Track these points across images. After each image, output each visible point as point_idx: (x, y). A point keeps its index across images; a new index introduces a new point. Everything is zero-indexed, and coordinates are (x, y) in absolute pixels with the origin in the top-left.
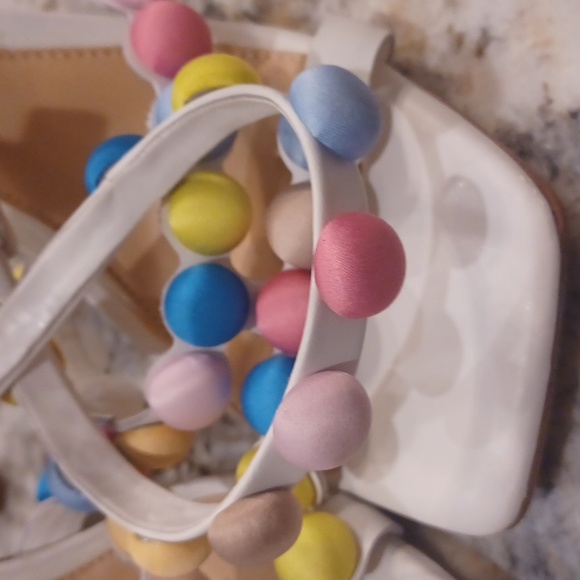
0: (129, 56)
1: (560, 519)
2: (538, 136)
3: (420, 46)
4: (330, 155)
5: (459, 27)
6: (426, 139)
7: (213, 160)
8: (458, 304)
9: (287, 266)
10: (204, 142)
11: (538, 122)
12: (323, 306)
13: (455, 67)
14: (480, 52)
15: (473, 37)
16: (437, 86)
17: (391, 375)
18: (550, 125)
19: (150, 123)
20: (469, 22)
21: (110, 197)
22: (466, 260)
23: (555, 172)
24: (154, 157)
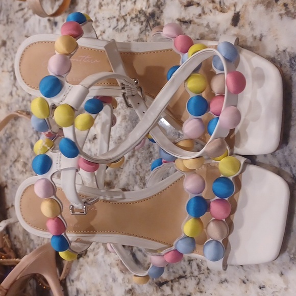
0: (174, 49)
1: (290, 150)
2: (276, 58)
3: (245, 41)
4: (227, 60)
5: (255, 35)
6: (248, 60)
7: (196, 71)
8: (260, 97)
9: (217, 95)
10: (195, 65)
11: (276, 54)
12: (229, 91)
13: (255, 44)
14: (260, 40)
15: (258, 37)
16: (250, 49)
17: (245, 119)
18: (279, 54)
19: (180, 64)
20: (257, 33)
21: (173, 80)
22: (261, 86)
23: (281, 65)
24: (184, 69)
